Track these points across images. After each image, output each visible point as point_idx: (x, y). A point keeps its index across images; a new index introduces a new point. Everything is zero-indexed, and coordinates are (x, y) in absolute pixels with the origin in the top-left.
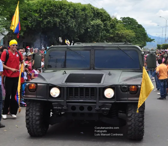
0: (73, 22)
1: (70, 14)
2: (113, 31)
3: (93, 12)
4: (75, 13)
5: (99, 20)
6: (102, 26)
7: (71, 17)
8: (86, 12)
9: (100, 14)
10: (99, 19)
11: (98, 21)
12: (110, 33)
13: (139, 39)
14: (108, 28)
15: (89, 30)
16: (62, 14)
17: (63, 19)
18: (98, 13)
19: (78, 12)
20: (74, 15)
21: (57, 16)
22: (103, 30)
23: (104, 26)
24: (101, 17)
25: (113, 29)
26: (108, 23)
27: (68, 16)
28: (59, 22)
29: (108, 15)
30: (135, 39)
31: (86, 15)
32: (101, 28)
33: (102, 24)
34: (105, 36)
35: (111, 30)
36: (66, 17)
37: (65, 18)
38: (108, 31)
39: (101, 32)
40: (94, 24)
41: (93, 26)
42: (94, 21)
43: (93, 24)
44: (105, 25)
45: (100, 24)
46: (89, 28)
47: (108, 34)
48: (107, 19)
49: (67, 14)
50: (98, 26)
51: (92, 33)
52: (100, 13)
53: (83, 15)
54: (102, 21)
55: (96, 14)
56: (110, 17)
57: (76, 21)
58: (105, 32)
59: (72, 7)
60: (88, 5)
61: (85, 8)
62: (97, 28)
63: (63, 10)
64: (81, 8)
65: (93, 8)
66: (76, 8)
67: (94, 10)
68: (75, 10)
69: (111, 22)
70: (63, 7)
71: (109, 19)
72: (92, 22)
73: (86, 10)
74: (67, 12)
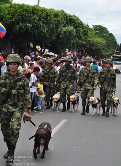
0: (45, 27)
1: (43, 19)
2: (85, 38)
3: (66, 18)
4: (47, 18)
5: (72, 27)
6: (74, 33)
7: (43, 22)
8: (59, 18)
9: (72, 21)
10: (71, 25)
11: (71, 28)
12: (83, 40)
13: (110, 47)
14: (81, 34)
15: (61, 36)
16: (34, 19)
17: (35, 24)
18: (71, 20)
19: (51, 18)
20: (46, 21)
21: (29, 21)
22: (75, 37)
23: (76, 33)
24: (74, 23)
25: (86, 36)
26: (81, 30)
27: (40, 21)
29: (81, 22)
30: (106, 47)
31: (59, 21)
32: (73, 35)
33: (74, 31)
34: (77, 43)
35: (83, 37)
36: (39, 22)
37: (37, 23)
38: (80, 38)
39: (73, 39)
40: (66, 30)
41: (65, 32)
42: (66, 27)
43: (65, 30)
45: (72, 31)
46: (61, 35)
47: (80, 41)
48: (80, 26)
49: (40, 19)
50: (70, 32)
51: (63, 40)
52: (72, 20)
53: (55, 21)
54: (74, 28)
55: (69, 20)
56: (82, 24)
57: (48, 27)
58: (77, 39)
59: (44, 13)
60: (61, 11)
61: (58, 14)
62: (69, 35)
63: (35, 15)
64: (53, 14)
65: (65, 15)
66: (49, 14)
67: (67, 17)
68: (47, 15)
69: (83, 29)
70: (35, 12)
71: (81, 26)
72: (64, 29)
73: (59, 16)
74: (39, 18)
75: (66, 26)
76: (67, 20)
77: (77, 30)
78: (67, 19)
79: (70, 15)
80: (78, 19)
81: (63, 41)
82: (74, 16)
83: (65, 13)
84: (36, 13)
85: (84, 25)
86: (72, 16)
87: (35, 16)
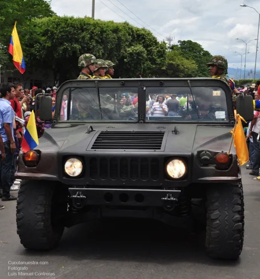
0: (100, 49)
1: (96, 38)
2: (161, 60)
3: (131, 34)
4: (102, 35)
5: (140, 46)
6: (145, 55)
7: (97, 42)
8: (120, 34)
9: (141, 37)
10: (140, 44)
11: (139, 48)
12: (158, 63)
13: (205, 73)
14: (154, 56)
15: (125, 60)
16: (83, 38)
17: (85, 45)
18: (139, 36)
19: (108, 35)
20: (101, 39)
21: (77, 41)
22: (147, 60)
23: (148, 55)
24: (143, 41)
26: (154, 49)
27: (92, 40)
28: (80, 49)
29: (154, 38)
30: (199, 72)
31: (119, 39)
32: (143, 57)
33: (144, 52)
34: (149, 69)
35: (158, 60)
36: (90, 42)
37: (88, 44)
38: (153, 61)
39: (144, 63)
40: (133, 51)
41: (131, 54)
42: (133, 47)
43: (131, 51)
44: (150, 53)
45: (142, 52)
46: (126, 58)
47: (154, 66)
48: (152, 44)
49: (91, 38)
50: (139, 54)
51: (130, 65)
52: (141, 35)
53: (114, 38)
54: (144, 47)
55: (136, 36)
56: (156, 41)
57: (104, 48)
58: (149, 63)
59: (98, 28)
60: (125, 23)
61: (118, 29)
62: (137, 57)
63: (85, 32)
64: (111, 28)
65: (131, 29)
66: (105, 29)
67: (133, 31)
68: (102, 32)
69: (158, 48)
70: (85, 27)
71: (154, 44)
72: (129, 49)
73: (119, 31)
74: (91, 35)
75: (133, 45)
76: (133, 36)
77: (148, 51)
78: (133, 34)
79: (138, 29)
80: (149, 34)
81: (129, 67)
82: (143, 29)
83: (130, 27)
84: (86, 29)
85: (159, 42)
86: (141, 30)
87: (84, 34)
